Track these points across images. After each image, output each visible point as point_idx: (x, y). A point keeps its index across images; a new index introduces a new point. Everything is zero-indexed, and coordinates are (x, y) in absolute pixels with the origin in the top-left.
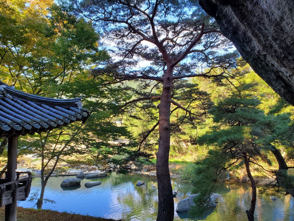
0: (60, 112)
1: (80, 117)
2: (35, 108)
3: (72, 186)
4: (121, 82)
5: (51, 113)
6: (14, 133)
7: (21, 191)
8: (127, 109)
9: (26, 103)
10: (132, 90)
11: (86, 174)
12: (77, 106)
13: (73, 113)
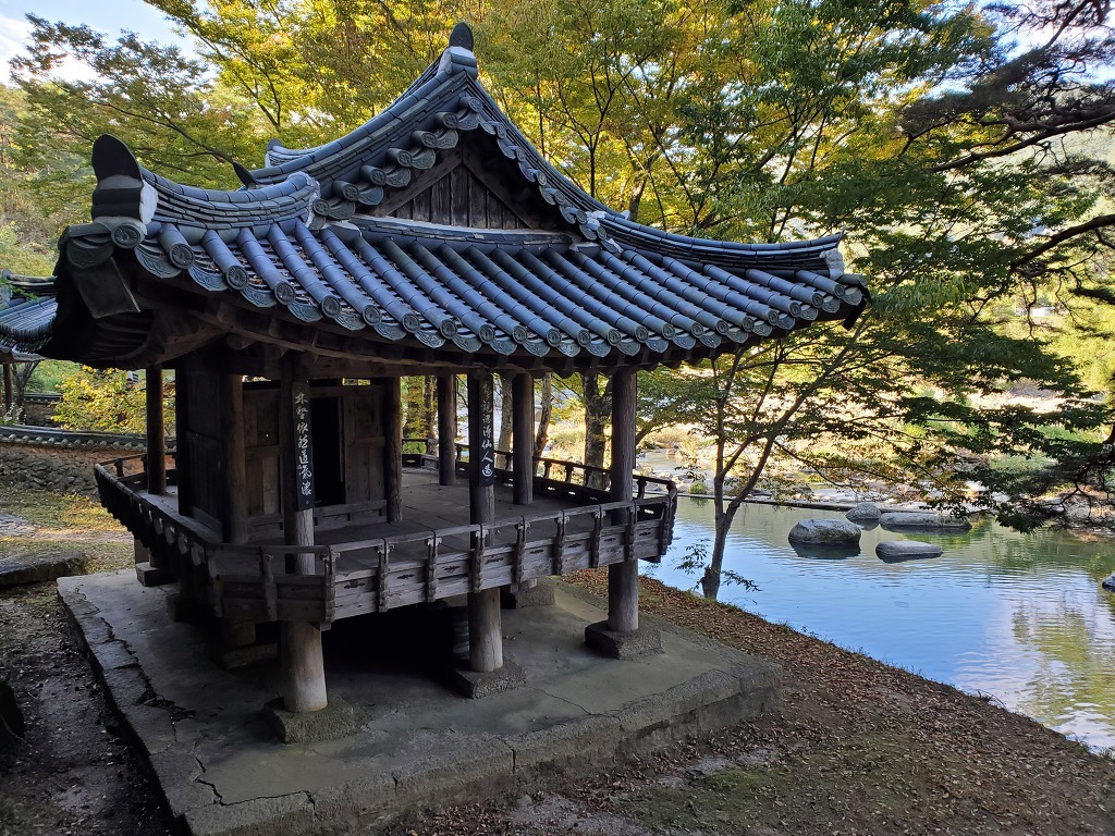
0: (765, 293)
1: (836, 308)
2: (685, 279)
3: (828, 545)
4: (1040, 142)
5: (734, 295)
6: (621, 364)
7: (645, 534)
8: (1065, 259)
9: (659, 264)
10: (1096, 172)
11: (883, 512)
12: (826, 267)
13: (809, 292)
